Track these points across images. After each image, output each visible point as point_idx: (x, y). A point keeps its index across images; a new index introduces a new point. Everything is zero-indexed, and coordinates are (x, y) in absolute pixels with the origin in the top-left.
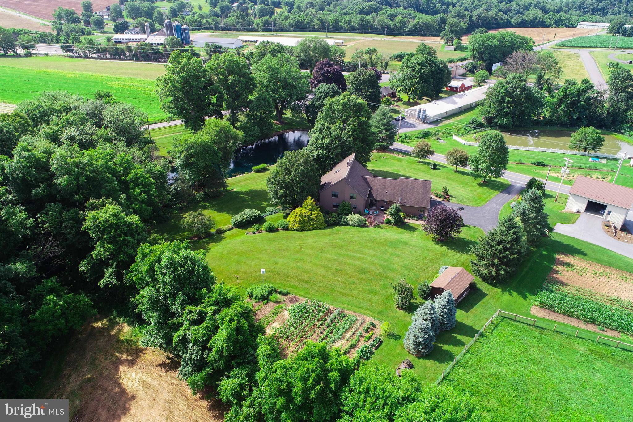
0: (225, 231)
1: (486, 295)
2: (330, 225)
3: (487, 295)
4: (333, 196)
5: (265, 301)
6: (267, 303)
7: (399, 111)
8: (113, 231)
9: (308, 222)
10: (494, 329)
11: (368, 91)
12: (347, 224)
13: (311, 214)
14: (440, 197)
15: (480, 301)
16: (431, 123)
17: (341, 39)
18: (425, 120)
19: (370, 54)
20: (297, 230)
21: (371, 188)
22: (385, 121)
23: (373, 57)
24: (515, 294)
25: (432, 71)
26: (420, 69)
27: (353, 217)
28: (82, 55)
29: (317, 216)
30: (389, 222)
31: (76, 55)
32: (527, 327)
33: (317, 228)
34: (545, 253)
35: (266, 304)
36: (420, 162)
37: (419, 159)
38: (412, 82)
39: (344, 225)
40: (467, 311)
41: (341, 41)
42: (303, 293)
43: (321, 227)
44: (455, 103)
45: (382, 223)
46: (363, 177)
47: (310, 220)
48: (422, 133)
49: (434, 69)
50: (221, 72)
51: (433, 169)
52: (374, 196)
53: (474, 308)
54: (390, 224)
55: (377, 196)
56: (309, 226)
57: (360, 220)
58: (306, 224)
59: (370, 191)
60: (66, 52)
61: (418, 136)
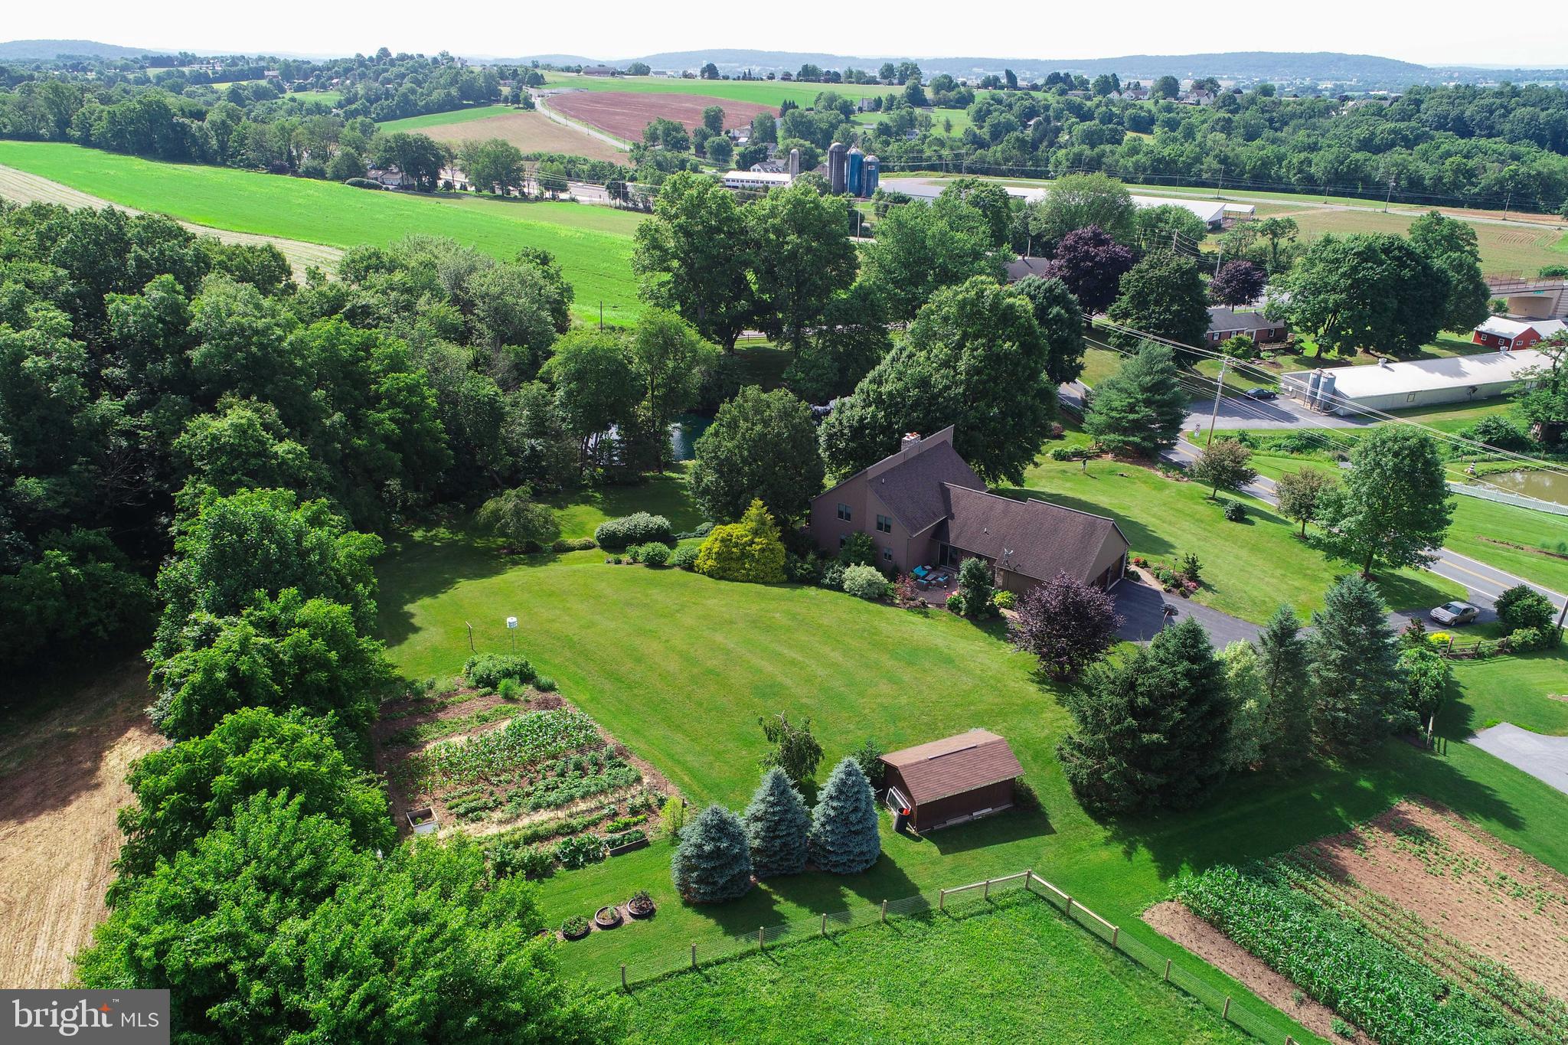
0: (572, 549)
1: (1048, 830)
2: (793, 580)
3: (1054, 832)
4: (841, 514)
5: (488, 689)
6: (490, 694)
7: (1273, 378)
8: (224, 459)
9: (739, 559)
10: (980, 913)
11: (1167, 310)
12: (838, 587)
13: (752, 542)
14: (1165, 582)
15: (1014, 839)
16: (1351, 417)
17: (1249, 203)
18: (1330, 406)
19: (1275, 235)
20: (710, 574)
21: (952, 517)
22: (1148, 378)
23: (1283, 243)
24: (1143, 854)
25: (1400, 279)
26: (1354, 269)
27: (860, 574)
28: (641, 205)
29: (762, 550)
30: (954, 607)
31: (630, 205)
32: (1086, 945)
33: (755, 580)
34: (1365, 784)
35: (485, 695)
36: (1213, 498)
37: (1210, 491)
38: (1326, 301)
39: (830, 587)
40: (944, 852)
41: (1247, 209)
42: (583, 697)
43: (769, 579)
44: (1460, 374)
45: (939, 606)
46: (942, 485)
47: (744, 555)
48: (1301, 437)
49: (1406, 273)
50: (773, 226)
51: (1231, 519)
52: (952, 536)
53: (979, 851)
54: (958, 614)
55: (957, 537)
56: (738, 570)
57: (870, 584)
58: (734, 565)
59: (944, 523)
60: (615, 198)
61: (1284, 442)
